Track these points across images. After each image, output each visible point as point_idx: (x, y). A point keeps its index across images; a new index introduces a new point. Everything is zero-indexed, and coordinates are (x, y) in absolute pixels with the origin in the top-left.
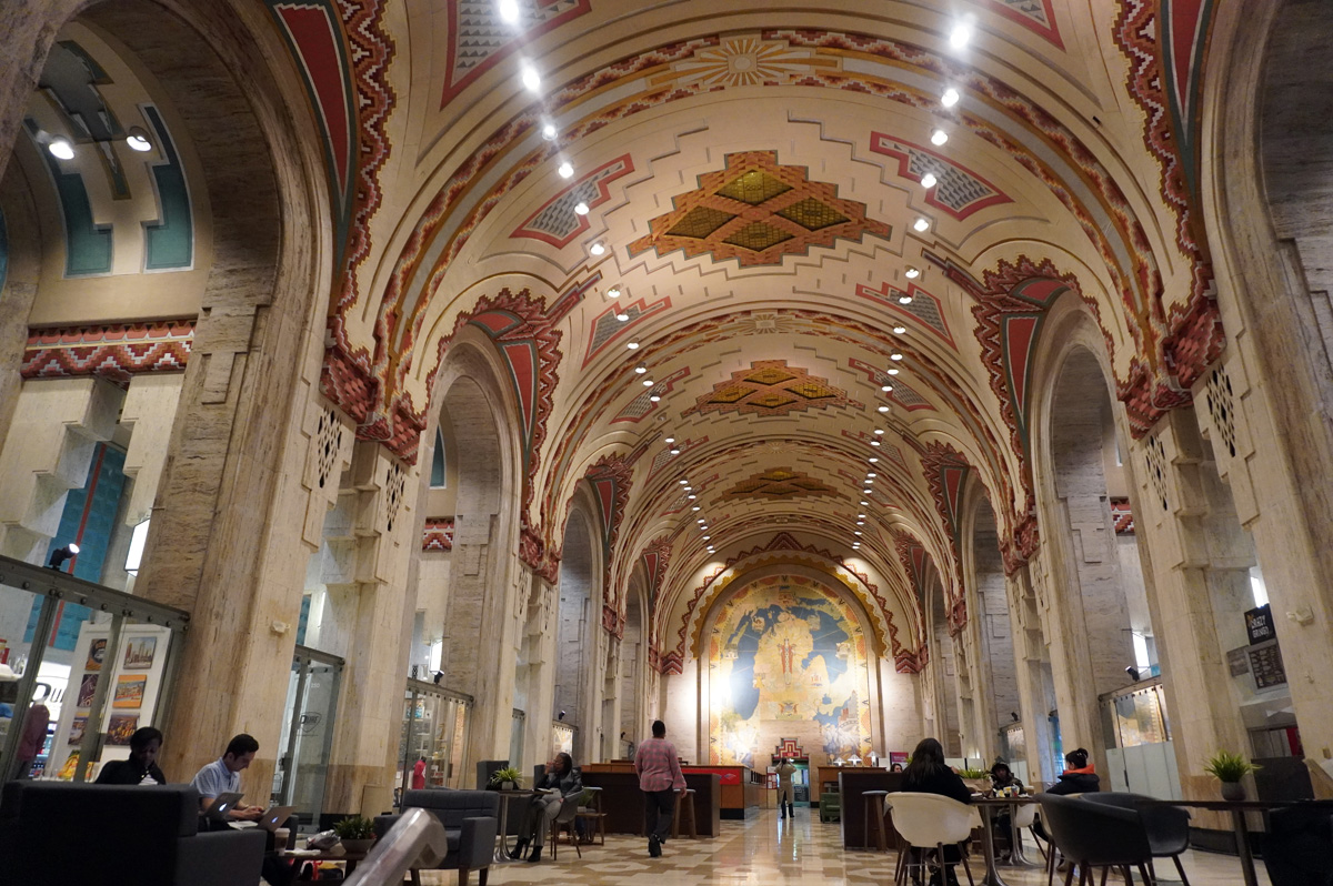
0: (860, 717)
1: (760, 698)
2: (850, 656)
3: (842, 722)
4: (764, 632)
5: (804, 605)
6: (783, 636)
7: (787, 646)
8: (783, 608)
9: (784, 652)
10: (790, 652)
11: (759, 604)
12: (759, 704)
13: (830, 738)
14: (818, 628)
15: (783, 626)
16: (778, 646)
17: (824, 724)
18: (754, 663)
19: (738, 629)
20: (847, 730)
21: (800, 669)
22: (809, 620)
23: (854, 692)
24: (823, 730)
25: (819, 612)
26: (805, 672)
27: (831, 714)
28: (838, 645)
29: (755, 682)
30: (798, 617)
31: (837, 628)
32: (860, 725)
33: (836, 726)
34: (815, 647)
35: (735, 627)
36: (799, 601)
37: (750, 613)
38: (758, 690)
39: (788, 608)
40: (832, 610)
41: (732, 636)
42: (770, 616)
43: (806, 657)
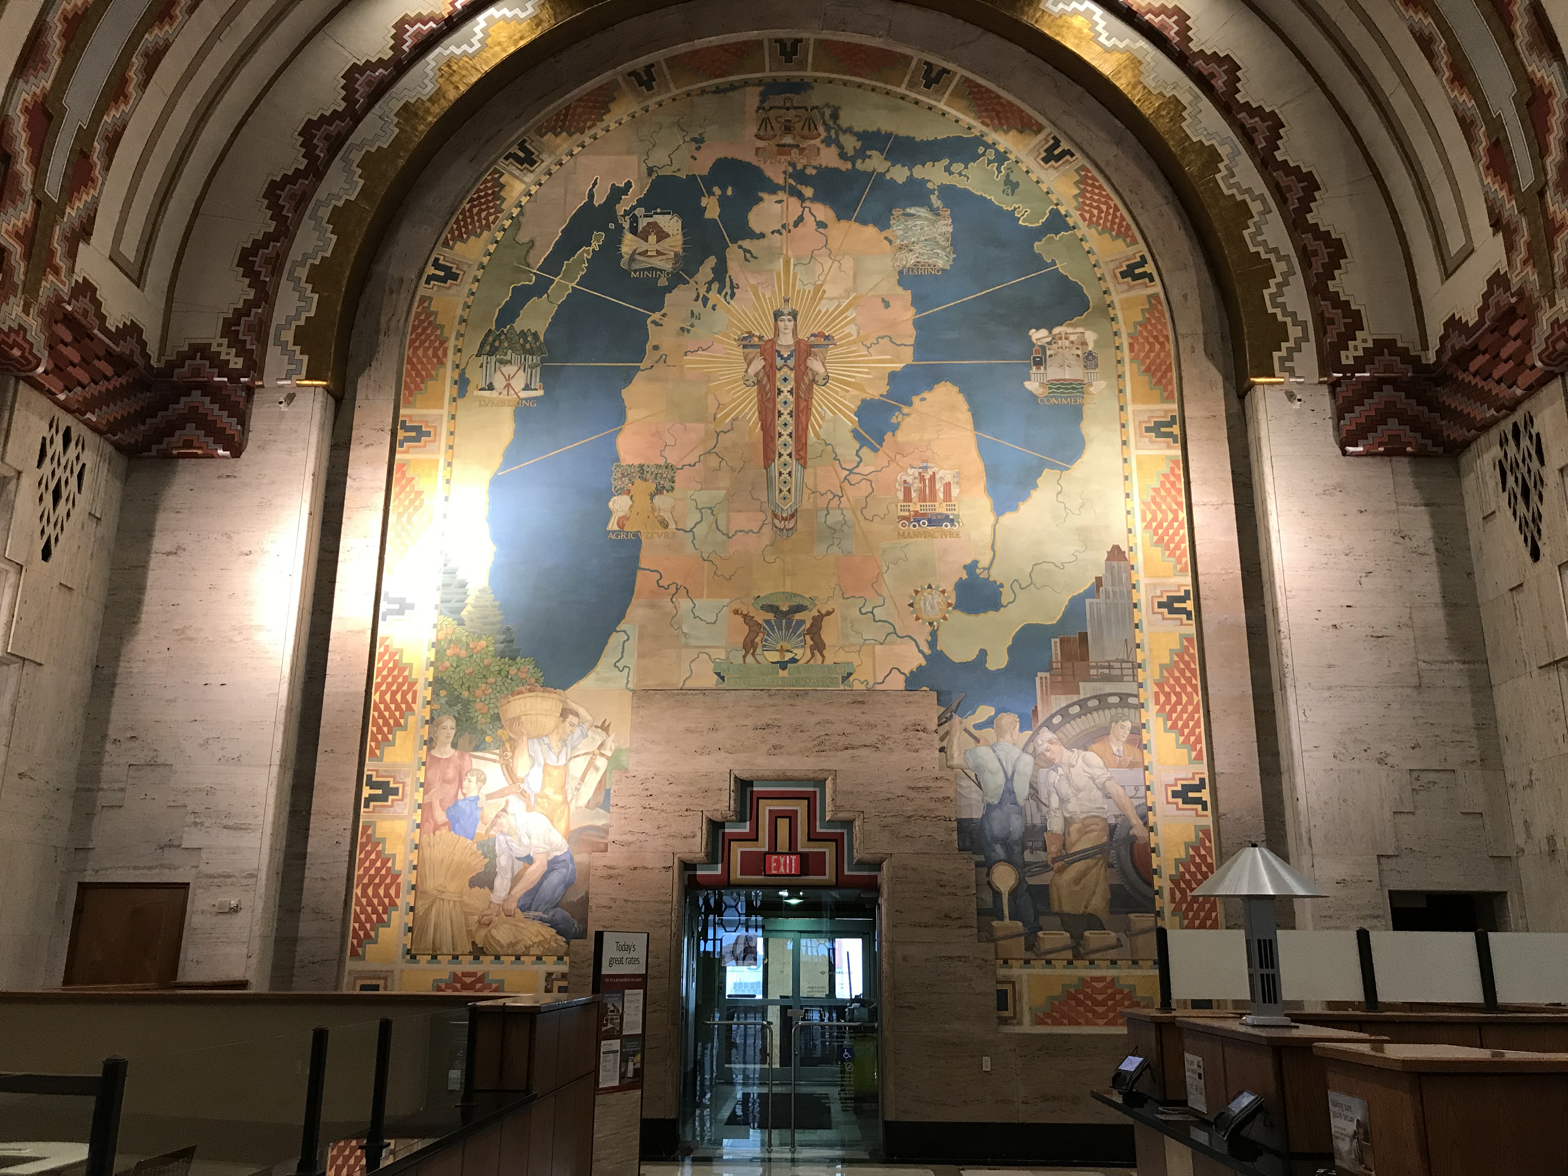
0: (1149, 676)
1: (643, 581)
2: (1099, 386)
3: (1060, 701)
4: (677, 279)
5: (876, 162)
6: (771, 299)
7: (786, 340)
8: (775, 172)
9: (770, 370)
10: (801, 369)
11: (660, 157)
12: (636, 612)
13: (996, 782)
14: (942, 261)
15: (773, 254)
16: (746, 341)
17: (964, 708)
18: (620, 416)
19: (553, 264)
20: (1084, 743)
21: (848, 448)
22: (897, 228)
23: (1116, 554)
24: (959, 743)
25: (950, 194)
26: (871, 463)
27: (998, 661)
28: (1039, 335)
29: (619, 505)
30: (844, 213)
31: (1038, 261)
32: (1151, 715)
33: (1028, 721)
34: (921, 346)
35: (539, 257)
36: (850, 143)
37: (617, 193)
38: (635, 542)
39: (800, 176)
40: (1011, 186)
41: (522, 296)
42: (712, 208)
43: (878, 390)
